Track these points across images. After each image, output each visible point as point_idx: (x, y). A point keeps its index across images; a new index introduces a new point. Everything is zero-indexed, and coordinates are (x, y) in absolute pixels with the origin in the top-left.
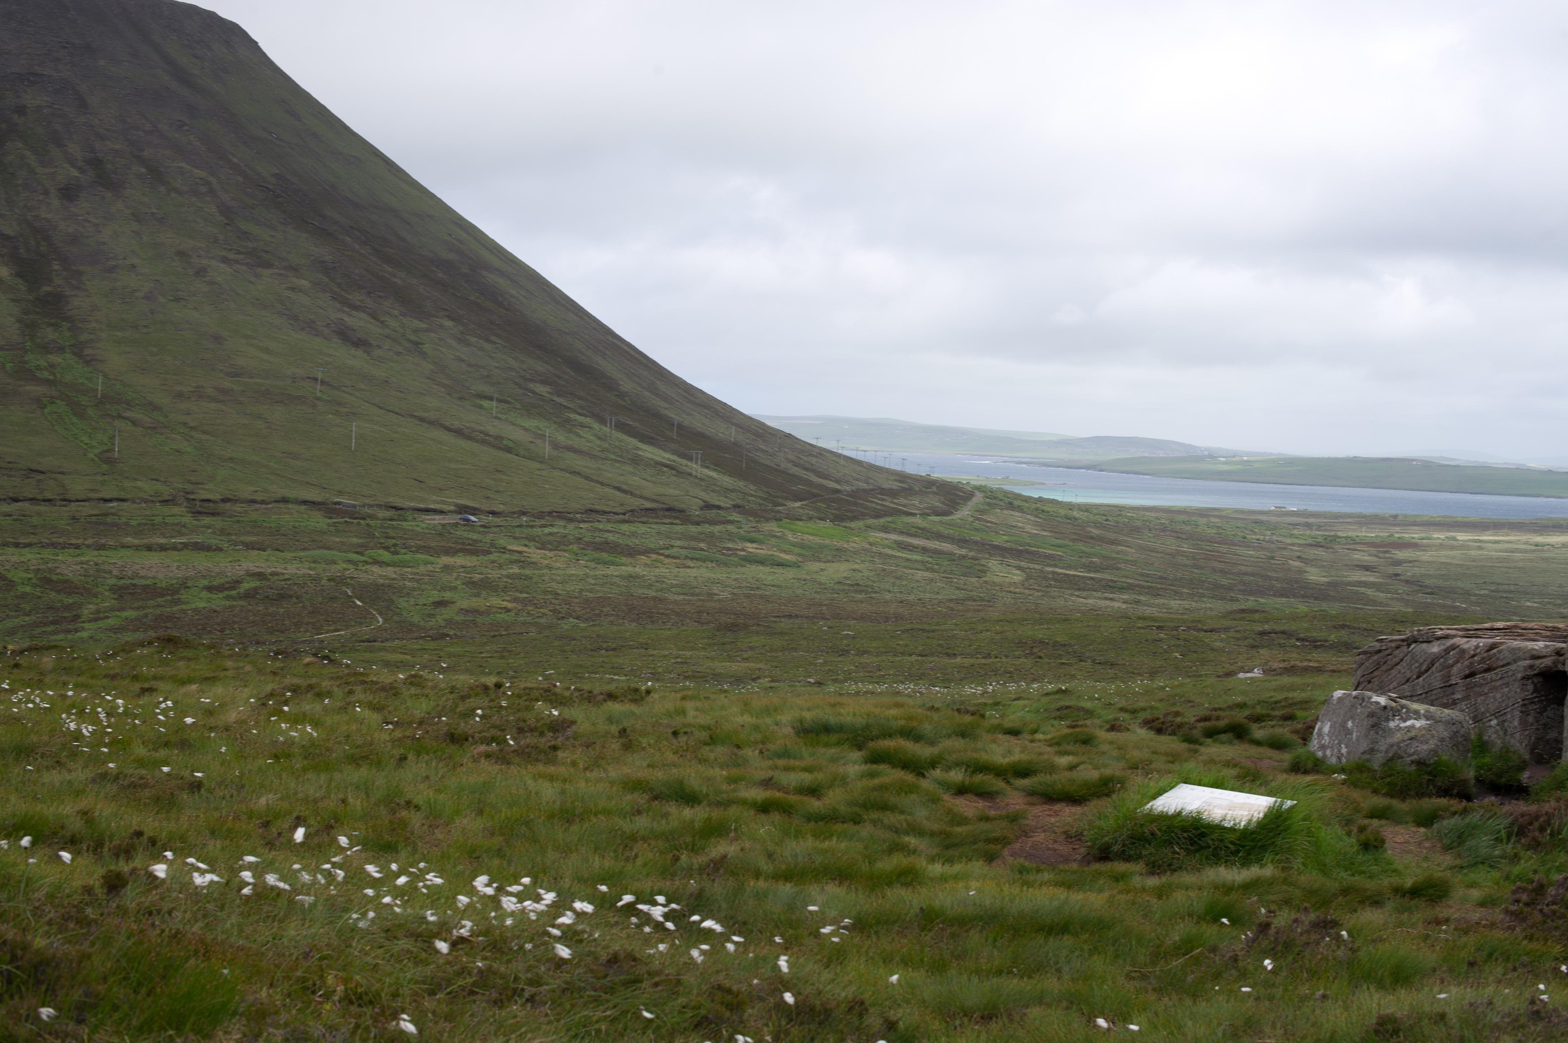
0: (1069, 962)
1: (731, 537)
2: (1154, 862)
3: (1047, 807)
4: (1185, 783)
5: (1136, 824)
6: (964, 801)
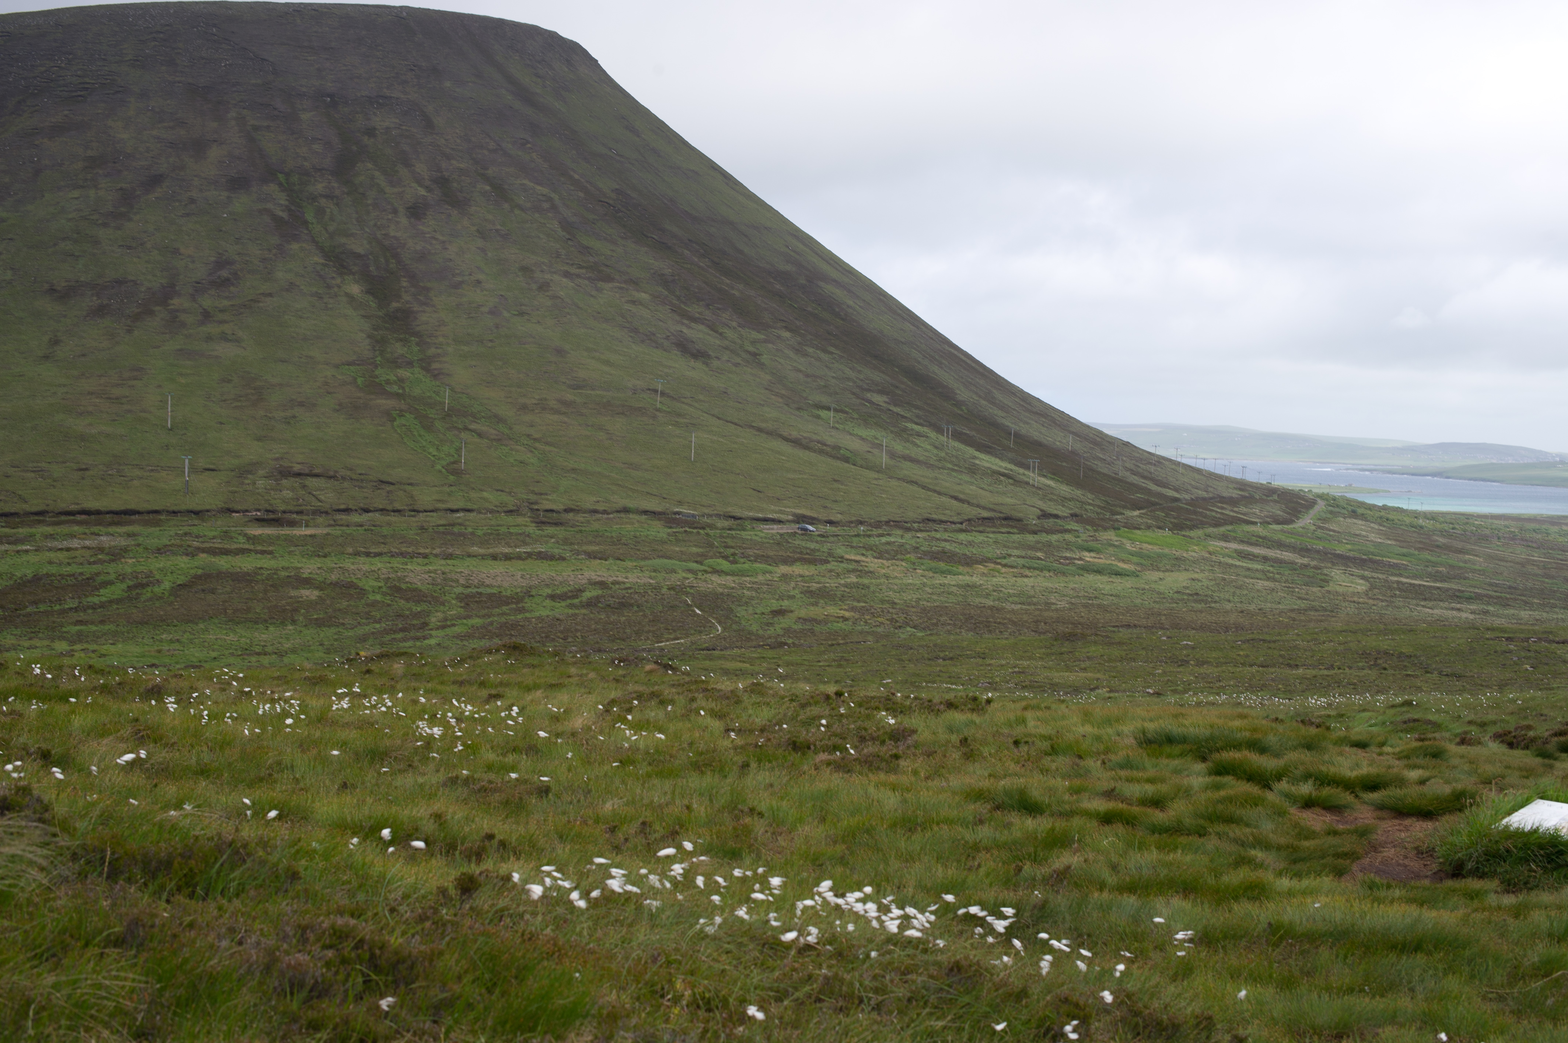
0: (1422, 981)
1: (1068, 546)
2: (1509, 880)
3: (1397, 822)
4: (1542, 798)
5: (1490, 841)
6: (1311, 815)
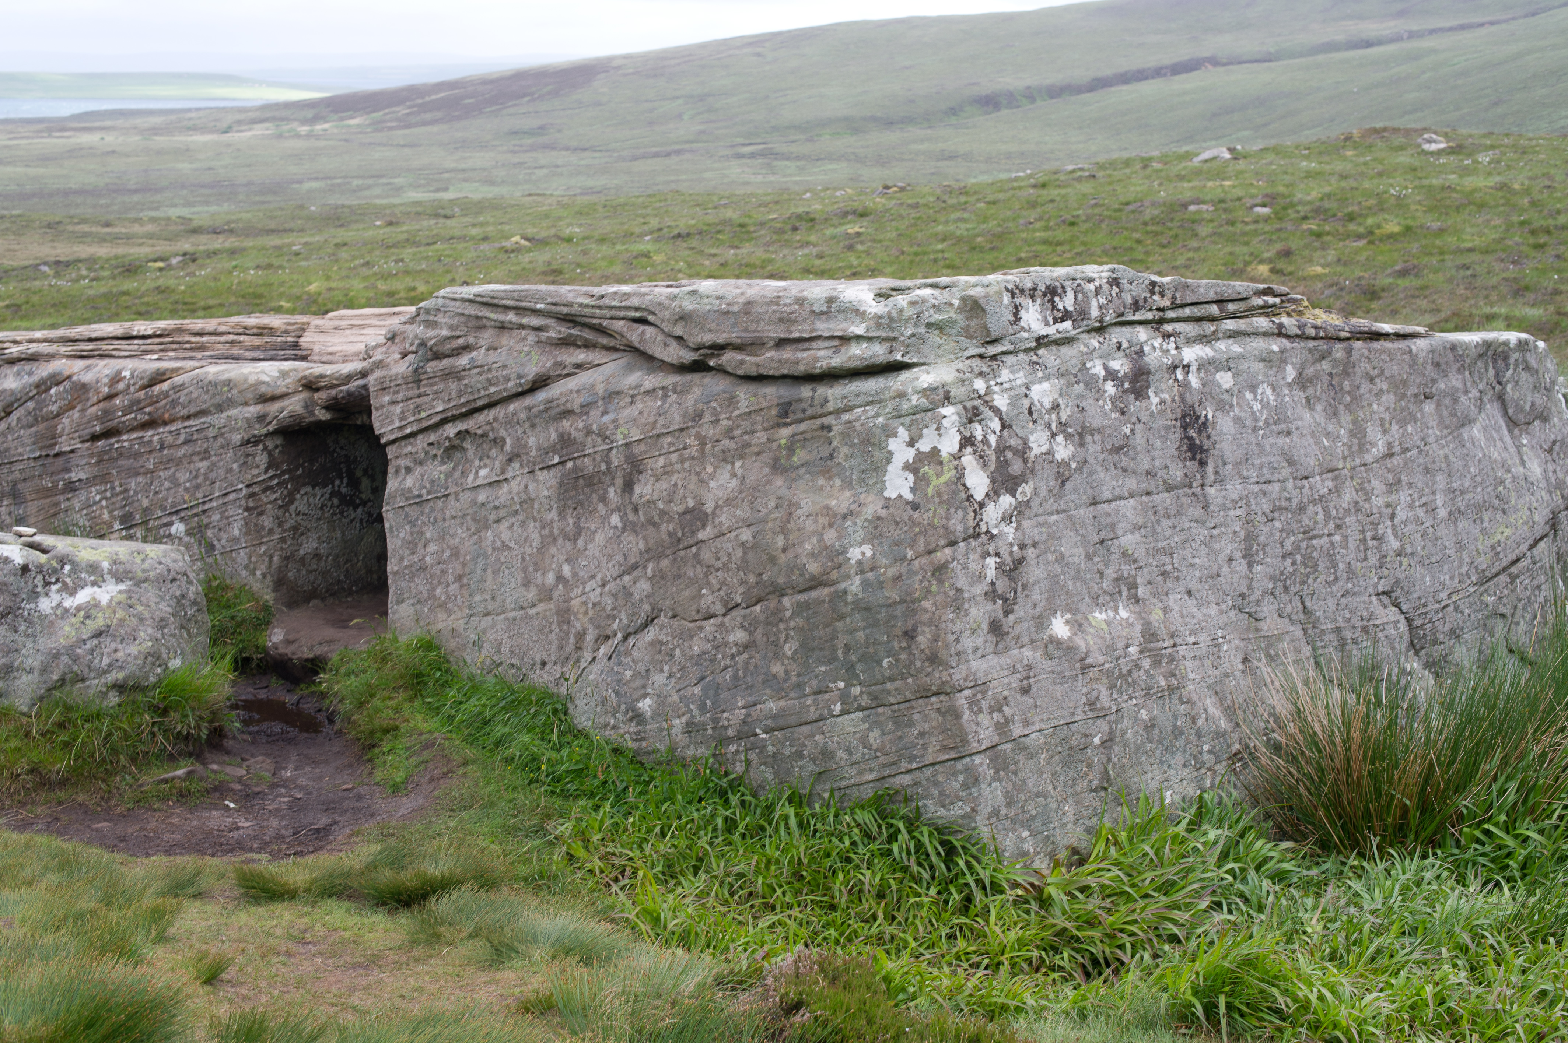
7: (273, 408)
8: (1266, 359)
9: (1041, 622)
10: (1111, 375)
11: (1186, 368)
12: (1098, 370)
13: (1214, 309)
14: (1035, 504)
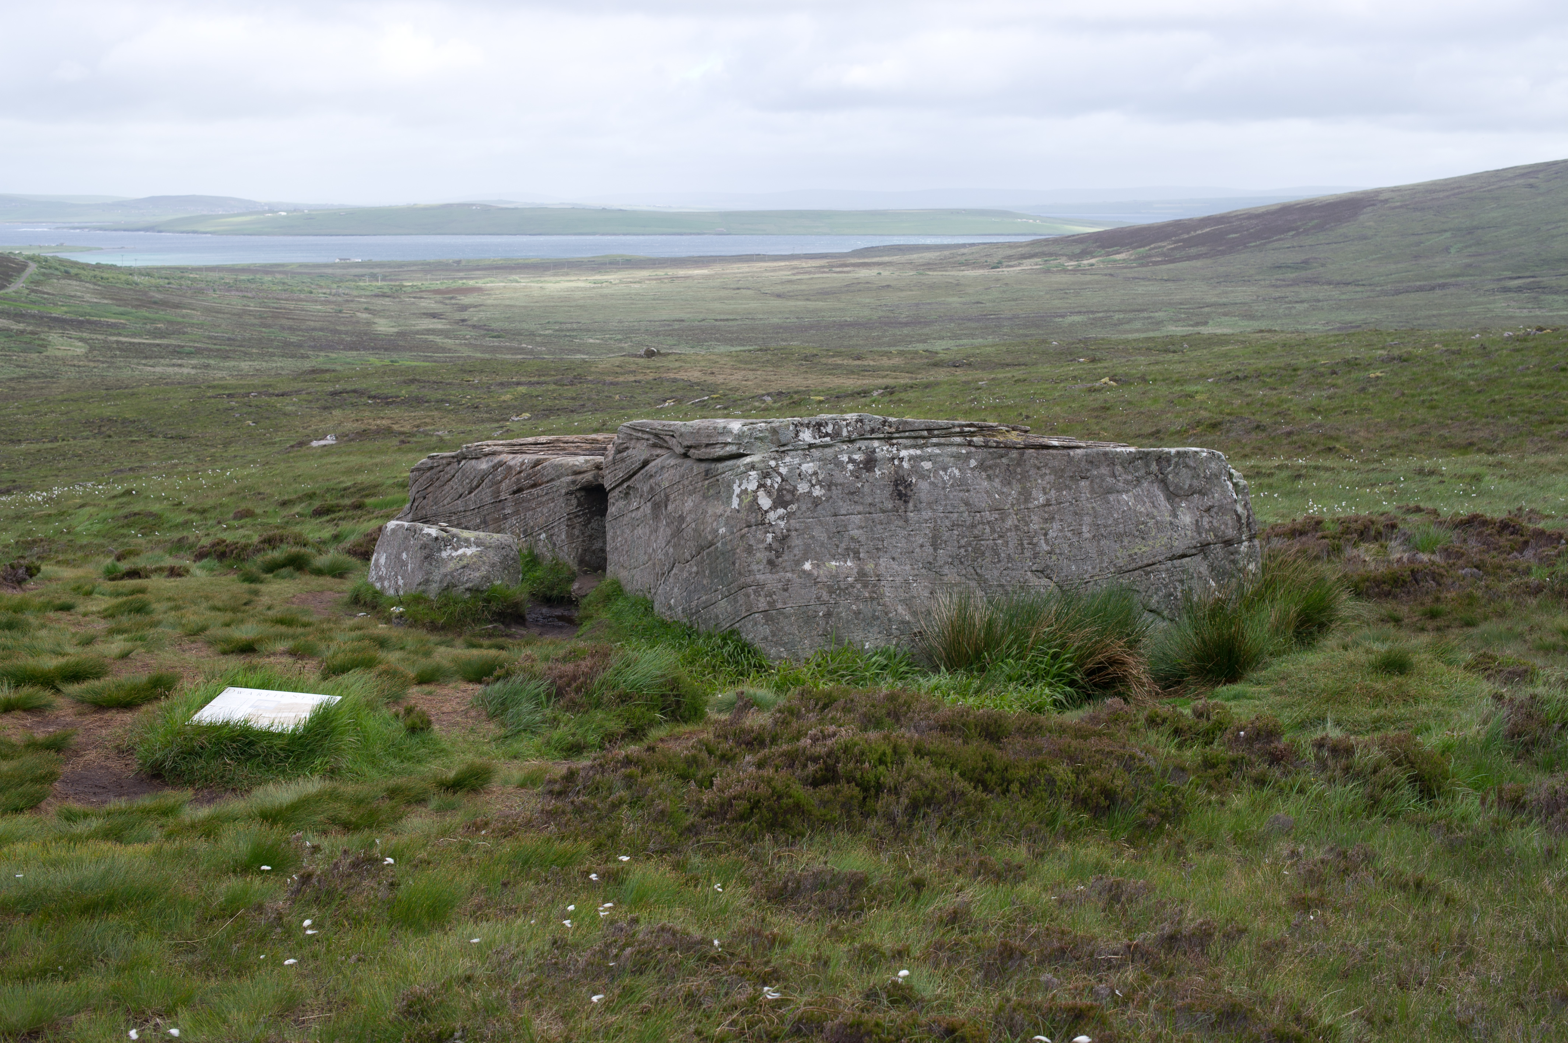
2: (206, 776)
3: (97, 716)
4: (232, 686)
5: (185, 739)
6: (11, 720)
7: (579, 477)
8: (957, 457)
9: (799, 563)
10: (851, 460)
11: (901, 460)
12: (845, 458)
13: (925, 433)
14: (798, 514)
